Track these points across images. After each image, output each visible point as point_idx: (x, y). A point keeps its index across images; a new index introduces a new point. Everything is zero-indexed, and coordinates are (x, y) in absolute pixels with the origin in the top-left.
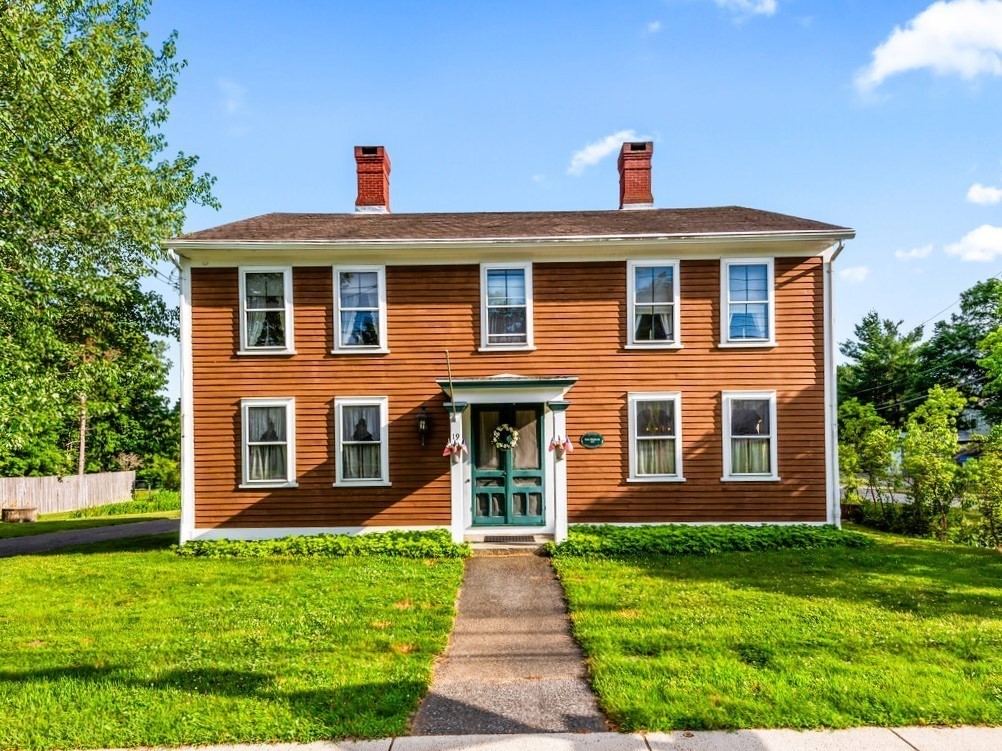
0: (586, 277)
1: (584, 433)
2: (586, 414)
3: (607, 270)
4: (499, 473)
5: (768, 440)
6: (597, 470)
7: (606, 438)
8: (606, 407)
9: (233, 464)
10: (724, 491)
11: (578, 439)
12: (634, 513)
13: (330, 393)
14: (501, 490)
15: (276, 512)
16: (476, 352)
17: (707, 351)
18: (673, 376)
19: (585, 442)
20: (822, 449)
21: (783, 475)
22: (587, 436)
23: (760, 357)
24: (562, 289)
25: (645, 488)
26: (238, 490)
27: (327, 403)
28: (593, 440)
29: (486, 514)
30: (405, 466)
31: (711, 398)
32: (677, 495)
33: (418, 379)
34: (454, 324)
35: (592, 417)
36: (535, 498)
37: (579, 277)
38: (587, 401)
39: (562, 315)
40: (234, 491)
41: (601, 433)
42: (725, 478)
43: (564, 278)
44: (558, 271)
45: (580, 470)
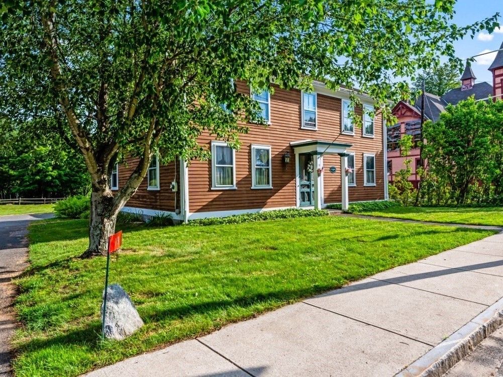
0: (331, 103)
1: (331, 166)
3: (336, 101)
4: (308, 183)
5: (373, 171)
6: (334, 182)
7: (337, 169)
8: (337, 156)
9: (208, 176)
11: (329, 169)
13: (249, 142)
14: (308, 190)
15: (227, 203)
16: (300, 129)
17: (360, 137)
19: (331, 170)
20: (383, 175)
21: (376, 184)
22: (332, 168)
23: (371, 141)
24: (325, 106)
26: (210, 191)
27: (248, 146)
28: (333, 170)
29: (304, 201)
30: (277, 179)
31: (361, 155)
33: (281, 139)
34: (293, 115)
37: (329, 102)
39: (325, 117)
40: (208, 191)
41: (335, 167)
42: (365, 185)
43: (325, 102)
44: (323, 98)
45: (330, 182)
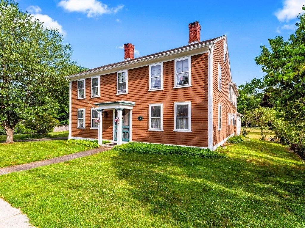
0: (139, 72)
2: (139, 111)
3: (144, 69)
5: (188, 118)
6: (141, 127)
7: (144, 118)
8: (144, 109)
9: (76, 123)
10: (175, 134)
11: (137, 118)
12: (150, 140)
15: (82, 134)
16: (116, 95)
17: (171, 90)
18: (161, 99)
19: (139, 119)
20: (207, 121)
21: (193, 130)
22: (139, 117)
23: (187, 90)
24: (134, 76)
25: (153, 132)
27: (90, 109)
28: (141, 118)
31: (171, 105)
32: (161, 135)
35: (140, 111)
36: (127, 134)
37: (138, 72)
38: (140, 107)
39: (134, 83)
41: (142, 116)
42: (175, 131)
43: (135, 73)
44: (133, 71)
45: (138, 127)
